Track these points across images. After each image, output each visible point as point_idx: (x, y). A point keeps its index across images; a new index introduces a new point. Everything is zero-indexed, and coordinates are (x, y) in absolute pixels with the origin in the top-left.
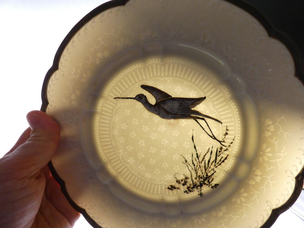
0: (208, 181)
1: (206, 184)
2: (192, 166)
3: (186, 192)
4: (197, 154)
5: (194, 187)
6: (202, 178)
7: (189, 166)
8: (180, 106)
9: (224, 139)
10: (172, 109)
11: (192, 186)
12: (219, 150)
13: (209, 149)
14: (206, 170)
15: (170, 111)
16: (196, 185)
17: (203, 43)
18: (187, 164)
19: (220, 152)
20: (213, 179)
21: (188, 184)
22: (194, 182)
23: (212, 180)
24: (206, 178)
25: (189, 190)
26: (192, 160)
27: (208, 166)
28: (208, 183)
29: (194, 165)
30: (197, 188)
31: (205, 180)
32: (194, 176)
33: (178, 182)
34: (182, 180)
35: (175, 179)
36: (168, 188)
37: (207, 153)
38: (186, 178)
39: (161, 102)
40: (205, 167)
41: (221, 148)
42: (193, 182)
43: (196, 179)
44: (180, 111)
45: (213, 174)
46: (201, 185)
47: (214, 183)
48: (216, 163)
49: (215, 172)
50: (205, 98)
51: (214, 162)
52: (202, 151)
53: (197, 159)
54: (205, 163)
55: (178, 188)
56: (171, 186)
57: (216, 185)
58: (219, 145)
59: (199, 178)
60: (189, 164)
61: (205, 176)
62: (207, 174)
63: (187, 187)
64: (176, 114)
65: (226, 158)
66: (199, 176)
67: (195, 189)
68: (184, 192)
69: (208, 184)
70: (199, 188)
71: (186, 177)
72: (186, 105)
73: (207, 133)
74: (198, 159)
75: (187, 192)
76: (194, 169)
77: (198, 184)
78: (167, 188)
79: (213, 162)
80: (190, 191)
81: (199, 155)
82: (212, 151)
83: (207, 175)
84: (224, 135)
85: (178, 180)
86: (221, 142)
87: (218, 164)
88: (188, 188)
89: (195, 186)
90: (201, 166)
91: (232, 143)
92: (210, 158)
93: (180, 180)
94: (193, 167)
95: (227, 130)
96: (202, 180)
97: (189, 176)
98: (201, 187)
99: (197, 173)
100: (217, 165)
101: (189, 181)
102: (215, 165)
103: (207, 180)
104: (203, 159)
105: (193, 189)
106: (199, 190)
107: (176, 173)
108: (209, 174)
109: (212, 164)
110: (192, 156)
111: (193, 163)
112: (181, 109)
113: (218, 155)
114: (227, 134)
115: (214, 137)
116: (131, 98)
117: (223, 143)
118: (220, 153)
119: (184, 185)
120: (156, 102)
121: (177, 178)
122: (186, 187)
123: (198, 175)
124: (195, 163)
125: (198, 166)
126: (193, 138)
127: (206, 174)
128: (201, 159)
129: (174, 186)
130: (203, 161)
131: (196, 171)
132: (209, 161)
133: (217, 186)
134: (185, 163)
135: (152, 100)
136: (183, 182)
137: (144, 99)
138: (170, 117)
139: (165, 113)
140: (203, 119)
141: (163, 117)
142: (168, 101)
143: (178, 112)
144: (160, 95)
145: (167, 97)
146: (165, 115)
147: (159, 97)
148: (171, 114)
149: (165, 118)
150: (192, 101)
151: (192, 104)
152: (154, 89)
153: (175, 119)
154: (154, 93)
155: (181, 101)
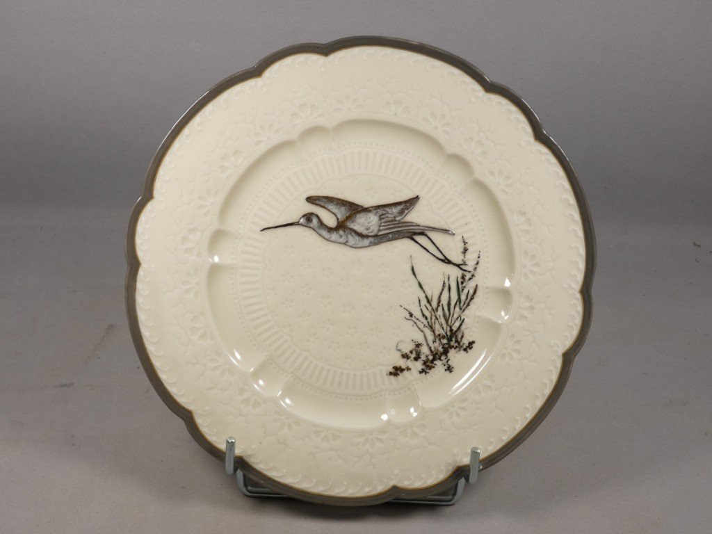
0: (456, 341)
1: (453, 347)
2: (423, 320)
3: (423, 372)
4: (426, 297)
5: (434, 359)
6: (444, 337)
7: (417, 322)
8: (380, 219)
9: (465, 259)
10: (368, 229)
11: (431, 358)
12: (460, 280)
13: (444, 283)
14: (447, 321)
15: (365, 232)
16: (436, 354)
17: (396, 114)
18: (413, 319)
19: (462, 283)
20: (463, 333)
21: (423, 357)
22: (433, 349)
23: (462, 337)
24: (451, 336)
25: (428, 366)
26: (421, 310)
27: (450, 314)
28: (456, 344)
29: (426, 318)
30: (440, 359)
31: (450, 340)
32: (430, 337)
33: (405, 356)
34: (411, 352)
35: (399, 354)
36: (391, 374)
37: (443, 290)
38: (418, 345)
40: (444, 316)
41: (463, 277)
42: (431, 350)
43: (434, 342)
44: (382, 228)
45: (461, 325)
46: (446, 352)
47: (465, 342)
48: (462, 304)
49: (463, 321)
50: (417, 198)
51: (458, 303)
52: (433, 289)
53: (428, 306)
54: (443, 309)
56: (394, 368)
57: (471, 344)
58: (459, 273)
59: (440, 340)
60: (418, 319)
61: (449, 334)
62: (451, 327)
63: (422, 362)
64: (376, 236)
65: (475, 292)
66: (439, 335)
67: (438, 362)
68: (420, 373)
69: (457, 347)
70: (443, 357)
71: (417, 343)
72: (390, 216)
73: (435, 256)
74: (431, 305)
75: (426, 372)
76: (426, 324)
77: (441, 349)
78: (388, 373)
79: (456, 304)
80: (431, 368)
81: (429, 297)
82: (449, 285)
83: (451, 330)
84: (462, 252)
85: (404, 353)
86: (461, 266)
87: (465, 305)
88: (425, 363)
89: (436, 356)
90: (438, 317)
91: (478, 263)
92: (450, 297)
93: (408, 353)
94: (425, 322)
95: (465, 243)
96: (445, 341)
97: (422, 340)
98: (446, 355)
99: (433, 331)
100: (463, 308)
101: (425, 350)
102: (461, 309)
103: (454, 339)
104: (439, 302)
105: (435, 362)
106: (445, 361)
107: (399, 342)
108: (455, 328)
109: (455, 307)
110: (420, 303)
111: (423, 315)
112: (383, 224)
113: (461, 290)
114: (465, 250)
115: (448, 260)
116: (292, 224)
117: (463, 267)
118: (464, 285)
119: (416, 359)
120: (338, 222)
121: (402, 351)
122: (420, 361)
123: (437, 333)
124: (427, 314)
125: (434, 318)
126: (412, 269)
127: (449, 328)
128: (434, 304)
129: (400, 367)
130: (438, 306)
131: (431, 327)
132: (449, 304)
133: (473, 345)
134: (411, 318)
135: (330, 221)
136: (413, 356)
137: (315, 221)
138: (366, 242)
139: (357, 238)
140: (422, 234)
141: (355, 246)
142: (358, 216)
143: (379, 230)
144: (343, 208)
145: (355, 209)
146: (357, 242)
147: (341, 213)
148: (367, 237)
149: (360, 245)
150: (399, 208)
151: (401, 213)
152: (330, 199)
153: (375, 244)
154: (331, 207)
155: (380, 212)
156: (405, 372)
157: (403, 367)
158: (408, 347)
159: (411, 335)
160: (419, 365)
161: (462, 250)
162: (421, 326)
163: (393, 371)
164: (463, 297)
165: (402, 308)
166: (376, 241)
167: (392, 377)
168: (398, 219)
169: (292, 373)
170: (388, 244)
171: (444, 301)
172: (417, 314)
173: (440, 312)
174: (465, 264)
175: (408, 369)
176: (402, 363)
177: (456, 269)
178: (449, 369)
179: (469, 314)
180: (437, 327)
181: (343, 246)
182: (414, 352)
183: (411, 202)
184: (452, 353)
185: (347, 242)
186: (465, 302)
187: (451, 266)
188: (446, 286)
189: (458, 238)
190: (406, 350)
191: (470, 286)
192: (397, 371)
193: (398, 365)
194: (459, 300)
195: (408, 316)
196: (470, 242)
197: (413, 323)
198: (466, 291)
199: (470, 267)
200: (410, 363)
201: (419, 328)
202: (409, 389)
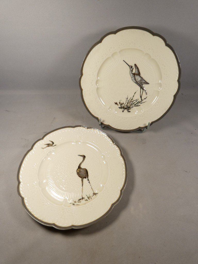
0: (128, 109)
3: (119, 108)
4: (132, 99)
5: (123, 108)
6: (128, 107)
8: (140, 80)
10: (137, 79)
11: (123, 107)
14: (131, 105)
15: (136, 79)
20: (131, 109)
21: (122, 106)
24: (129, 108)
31: (128, 108)
32: (126, 105)
33: (120, 103)
35: (119, 102)
36: (115, 103)
38: (123, 104)
39: (137, 74)
41: (140, 102)
46: (125, 109)
47: (129, 110)
50: (149, 84)
52: (134, 99)
55: (118, 105)
57: (130, 112)
58: (140, 101)
64: (137, 82)
65: (139, 106)
67: (123, 109)
70: (124, 109)
72: (142, 81)
73: (140, 94)
77: (125, 108)
80: (121, 108)
83: (130, 107)
88: (121, 107)
89: (124, 108)
95: (146, 98)
96: (127, 107)
97: (124, 103)
101: (123, 105)
106: (124, 110)
107: (121, 100)
108: (131, 107)
110: (130, 98)
114: (145, 99)
116: (128, 65)
117: (142, 101)
119: (121, 105)
122: (121, 106)
123: (128, 105)
124: (130, 101)
126: (135, 93)
128: (132, 101)
132: (134, 103)
135: (134, 72)
136: (121, 104)
137: (132, 69)
138: (135, 81)
139: (134, 79)
140: (143, 89)
142: (138, 76)
143: (138, 82)
144: (138, 72)
145: (139, 74)
147: (137, 72)
148: (136, 80)
150: (145, 82)
151: (144, 83)
152: (138, 68)
153: (135, 83)
154: (136, 70)
155: (142, 79)
158: (122, 102)
159: (124, 101)
160: (120, 106)
161: (145, 98)
162: (127, 101)
164: (137, 105)
165: (127, 96)
168: (143, 83)
170: (137, 85)
171: (134, 102)
173: (131, 103)
174: (143, 100)
176: (118, 103)
177: (141, 100)
178: (123, 111)
179: (134, 107)
180: (129, 104)
183: (147, 83)
184: (126, 110)
185: (132, 78)
186: (136, 105)
187: (141, 98)
188: (136, 100)
189: (146, 96)
191: (139, 104)
192: (116, 103)
193: (117, 103)
194: (136, 104)
195: (127, 98)
196: (147, 98)
198: (138, 104)
199: (143, 102)
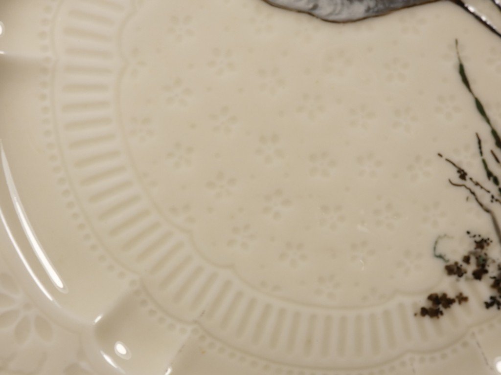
2: (489, 185)
4: (493, 133)
7: (477, 190)
18: (468, 183)
26: (484, 162)
29: (496, 181)
33: (454, 270)
34: (467, 260)
36: (424, 312)
38: (482, 244)
53: (498, 151)
56: (431, 298)
60: (477, 184)
63: (492, 281)
68: (488, 305)
71: (478, 239)
75: (499, 304)
78: (419, 311)
85: (452, 262)
88: (497, 283)
93: (461, 262)
94: (494, 190)
101: (495, 252)
107: (440, 237)
110: (480, 148)
111: (490, 174)
119: (478, 275)
121: (447, 257)
122: (487, 281)
126: (462, 71)
129: (445, 295)
134: (460, 182)
136: (471, 268)
138: (359, 8)
141: (331, 18)
146: (339, 8)
149: (344, 15)
153: (379, 14)
156: (455, 307)
157: (451, 295)
158: (458, 249)
160: (483, 290)
162: (486, 199)
163: (427, 304)
165: (442, 160)
166: (381, 6)
167: (427, 319)
169: (195, 322)
172: (476, 172)
175: (462, 299)
176: (448, 286)
181: (305, 18)
182: (473, 260)
185: (315, 7)
190: (456, 256)
192: (437, 305)
193: (439, 290)
195: (456, 178)
197: (467, 193)
200: (465, 286)
201: (481, 205)
202: (465, 344)
